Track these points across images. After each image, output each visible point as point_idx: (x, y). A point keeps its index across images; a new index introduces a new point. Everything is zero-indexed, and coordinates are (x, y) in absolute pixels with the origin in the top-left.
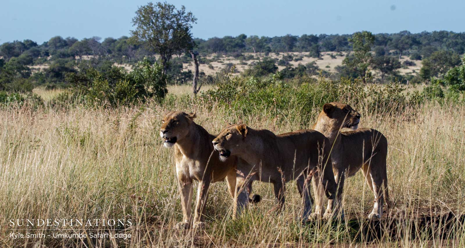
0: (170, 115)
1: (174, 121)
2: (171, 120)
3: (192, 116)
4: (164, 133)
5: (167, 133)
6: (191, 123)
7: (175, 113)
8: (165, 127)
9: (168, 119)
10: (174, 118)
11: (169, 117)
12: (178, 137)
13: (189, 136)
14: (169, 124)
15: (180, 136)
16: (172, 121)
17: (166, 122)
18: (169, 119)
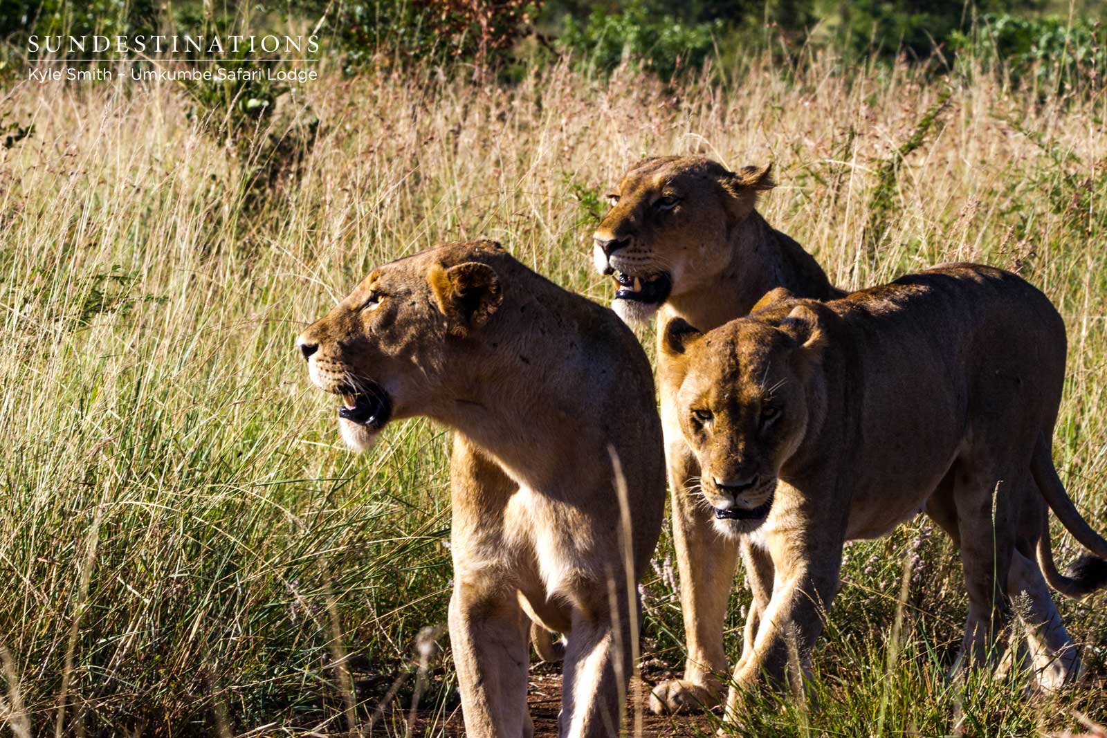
0: (647, 172)
1: (663, 200)
2: (649, 193)
3: (749, 178)
4: (610, 249)
5: (622, 252)
6: (743, 213)
7: (671, 165)
8: (617, 223)
9: (633, 189)
10: (663, 183)
11: (638, 181)
12: (678, 273)
13: (733, 277)
14: (634, 212)
15: (688, 270)
16: (653, 200)
17: (623, 201)
18: (640, 190)
